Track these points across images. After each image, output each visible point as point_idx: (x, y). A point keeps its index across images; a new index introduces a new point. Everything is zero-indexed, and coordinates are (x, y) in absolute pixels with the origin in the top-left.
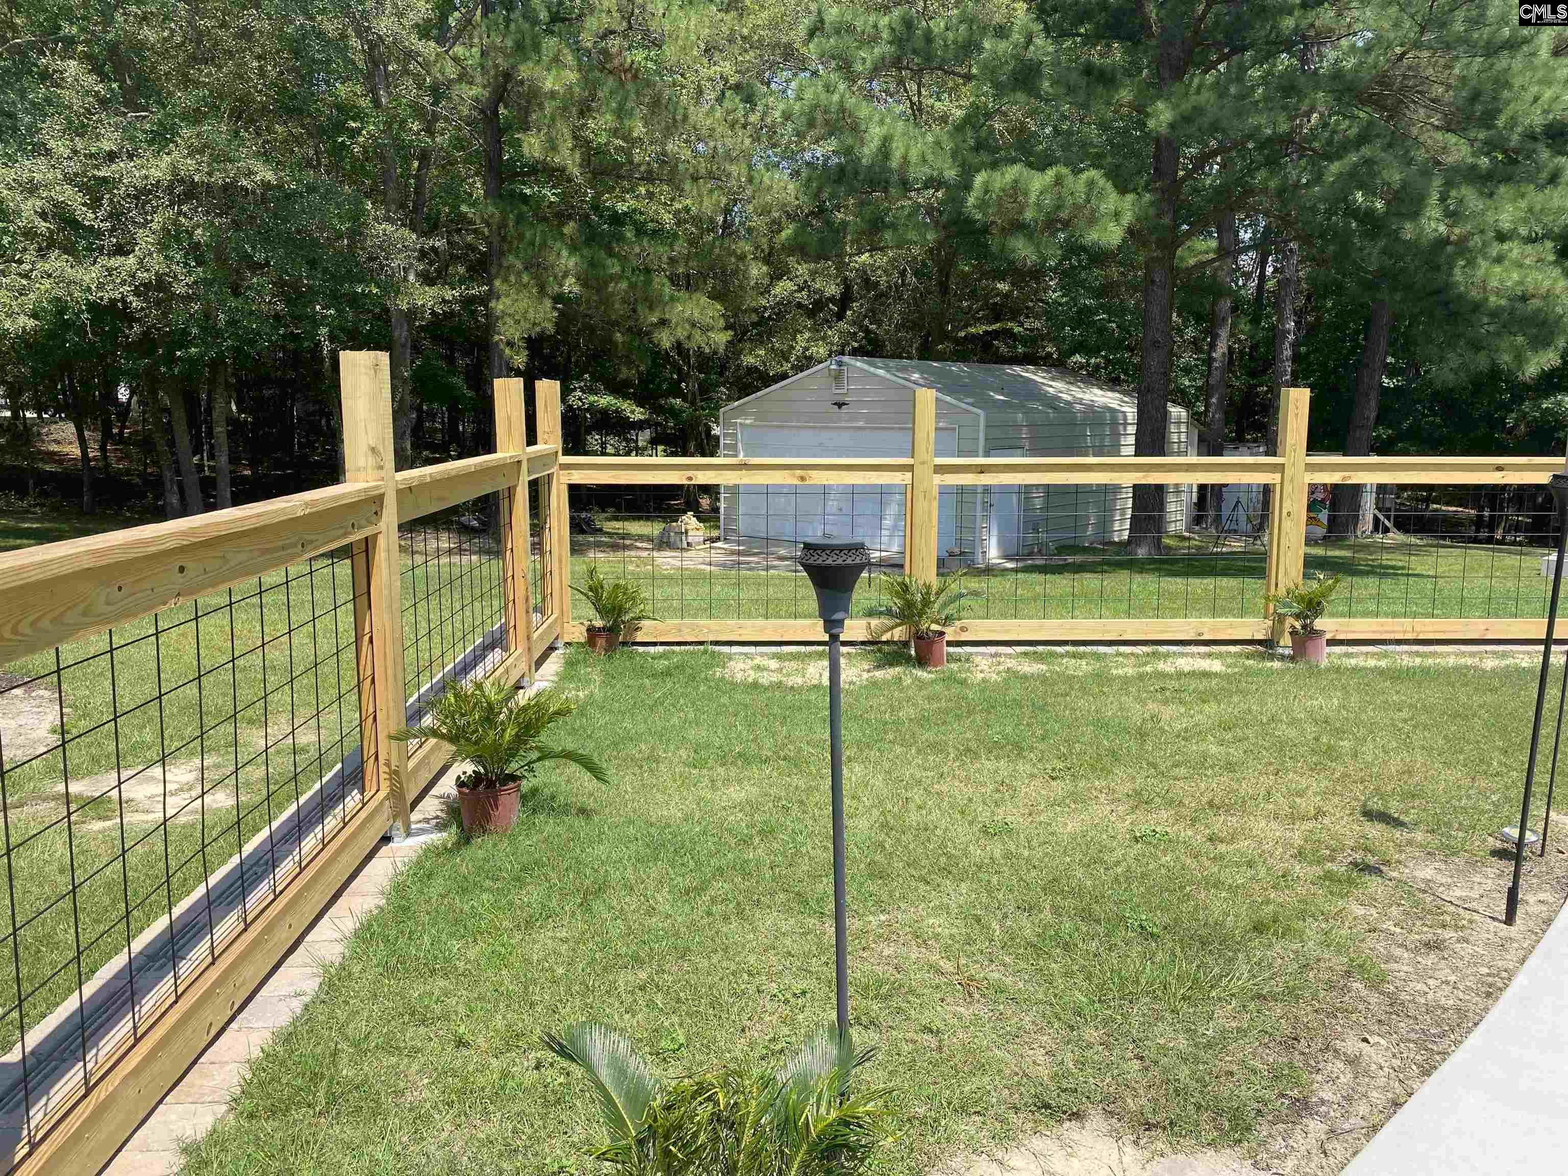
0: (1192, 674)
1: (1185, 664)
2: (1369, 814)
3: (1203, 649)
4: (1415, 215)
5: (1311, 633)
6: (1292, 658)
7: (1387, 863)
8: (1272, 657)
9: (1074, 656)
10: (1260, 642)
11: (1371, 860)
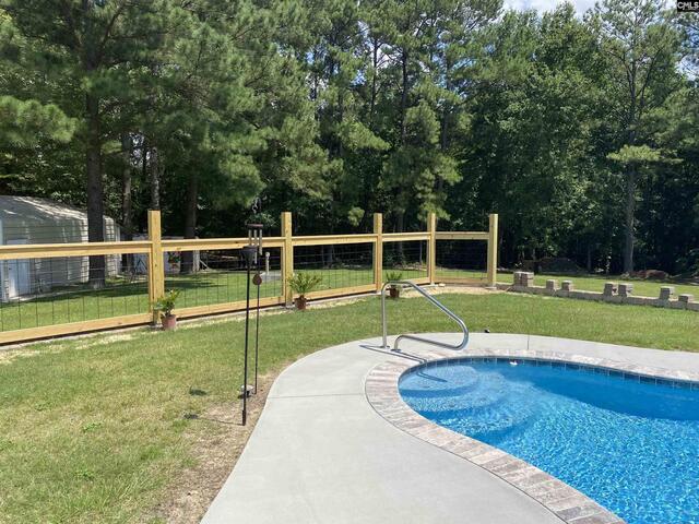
0: (116, 343)
1: (113, 339)
2: (192, 393)
3: (122, 330)
4: (201, 140)
5: (169, 316)
6: (162, 329)
7: (199, 412)
8: (153, 329)
9: (55, 343)
10: (148, 323)
11: (193, 412)
